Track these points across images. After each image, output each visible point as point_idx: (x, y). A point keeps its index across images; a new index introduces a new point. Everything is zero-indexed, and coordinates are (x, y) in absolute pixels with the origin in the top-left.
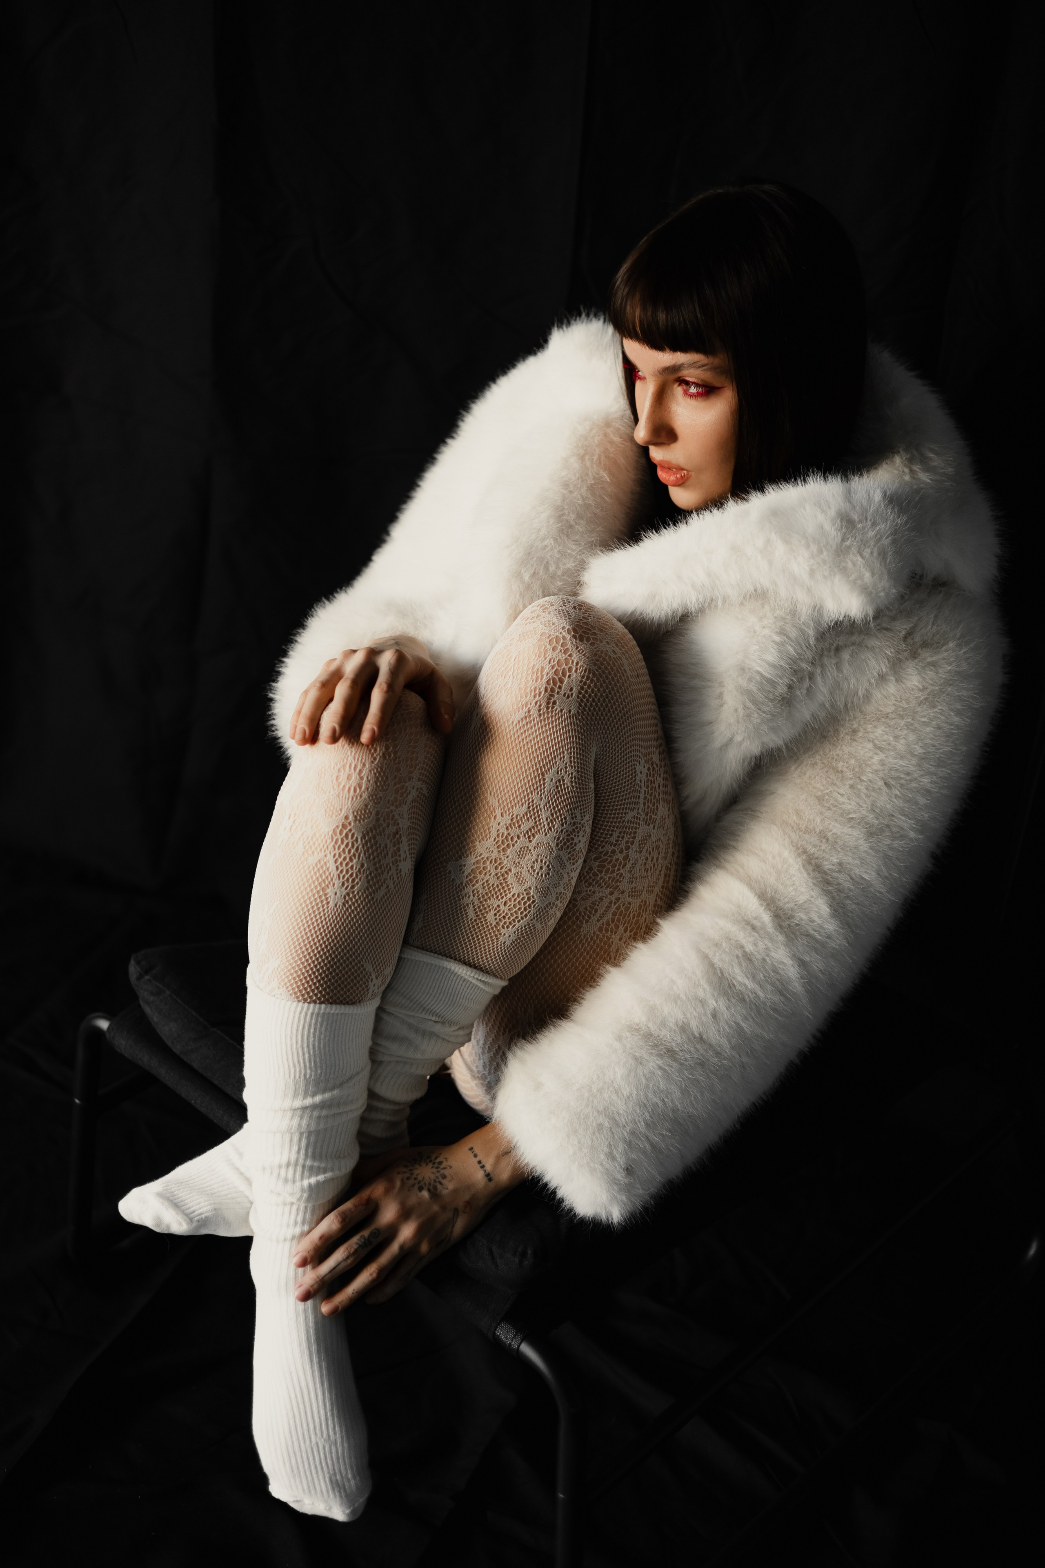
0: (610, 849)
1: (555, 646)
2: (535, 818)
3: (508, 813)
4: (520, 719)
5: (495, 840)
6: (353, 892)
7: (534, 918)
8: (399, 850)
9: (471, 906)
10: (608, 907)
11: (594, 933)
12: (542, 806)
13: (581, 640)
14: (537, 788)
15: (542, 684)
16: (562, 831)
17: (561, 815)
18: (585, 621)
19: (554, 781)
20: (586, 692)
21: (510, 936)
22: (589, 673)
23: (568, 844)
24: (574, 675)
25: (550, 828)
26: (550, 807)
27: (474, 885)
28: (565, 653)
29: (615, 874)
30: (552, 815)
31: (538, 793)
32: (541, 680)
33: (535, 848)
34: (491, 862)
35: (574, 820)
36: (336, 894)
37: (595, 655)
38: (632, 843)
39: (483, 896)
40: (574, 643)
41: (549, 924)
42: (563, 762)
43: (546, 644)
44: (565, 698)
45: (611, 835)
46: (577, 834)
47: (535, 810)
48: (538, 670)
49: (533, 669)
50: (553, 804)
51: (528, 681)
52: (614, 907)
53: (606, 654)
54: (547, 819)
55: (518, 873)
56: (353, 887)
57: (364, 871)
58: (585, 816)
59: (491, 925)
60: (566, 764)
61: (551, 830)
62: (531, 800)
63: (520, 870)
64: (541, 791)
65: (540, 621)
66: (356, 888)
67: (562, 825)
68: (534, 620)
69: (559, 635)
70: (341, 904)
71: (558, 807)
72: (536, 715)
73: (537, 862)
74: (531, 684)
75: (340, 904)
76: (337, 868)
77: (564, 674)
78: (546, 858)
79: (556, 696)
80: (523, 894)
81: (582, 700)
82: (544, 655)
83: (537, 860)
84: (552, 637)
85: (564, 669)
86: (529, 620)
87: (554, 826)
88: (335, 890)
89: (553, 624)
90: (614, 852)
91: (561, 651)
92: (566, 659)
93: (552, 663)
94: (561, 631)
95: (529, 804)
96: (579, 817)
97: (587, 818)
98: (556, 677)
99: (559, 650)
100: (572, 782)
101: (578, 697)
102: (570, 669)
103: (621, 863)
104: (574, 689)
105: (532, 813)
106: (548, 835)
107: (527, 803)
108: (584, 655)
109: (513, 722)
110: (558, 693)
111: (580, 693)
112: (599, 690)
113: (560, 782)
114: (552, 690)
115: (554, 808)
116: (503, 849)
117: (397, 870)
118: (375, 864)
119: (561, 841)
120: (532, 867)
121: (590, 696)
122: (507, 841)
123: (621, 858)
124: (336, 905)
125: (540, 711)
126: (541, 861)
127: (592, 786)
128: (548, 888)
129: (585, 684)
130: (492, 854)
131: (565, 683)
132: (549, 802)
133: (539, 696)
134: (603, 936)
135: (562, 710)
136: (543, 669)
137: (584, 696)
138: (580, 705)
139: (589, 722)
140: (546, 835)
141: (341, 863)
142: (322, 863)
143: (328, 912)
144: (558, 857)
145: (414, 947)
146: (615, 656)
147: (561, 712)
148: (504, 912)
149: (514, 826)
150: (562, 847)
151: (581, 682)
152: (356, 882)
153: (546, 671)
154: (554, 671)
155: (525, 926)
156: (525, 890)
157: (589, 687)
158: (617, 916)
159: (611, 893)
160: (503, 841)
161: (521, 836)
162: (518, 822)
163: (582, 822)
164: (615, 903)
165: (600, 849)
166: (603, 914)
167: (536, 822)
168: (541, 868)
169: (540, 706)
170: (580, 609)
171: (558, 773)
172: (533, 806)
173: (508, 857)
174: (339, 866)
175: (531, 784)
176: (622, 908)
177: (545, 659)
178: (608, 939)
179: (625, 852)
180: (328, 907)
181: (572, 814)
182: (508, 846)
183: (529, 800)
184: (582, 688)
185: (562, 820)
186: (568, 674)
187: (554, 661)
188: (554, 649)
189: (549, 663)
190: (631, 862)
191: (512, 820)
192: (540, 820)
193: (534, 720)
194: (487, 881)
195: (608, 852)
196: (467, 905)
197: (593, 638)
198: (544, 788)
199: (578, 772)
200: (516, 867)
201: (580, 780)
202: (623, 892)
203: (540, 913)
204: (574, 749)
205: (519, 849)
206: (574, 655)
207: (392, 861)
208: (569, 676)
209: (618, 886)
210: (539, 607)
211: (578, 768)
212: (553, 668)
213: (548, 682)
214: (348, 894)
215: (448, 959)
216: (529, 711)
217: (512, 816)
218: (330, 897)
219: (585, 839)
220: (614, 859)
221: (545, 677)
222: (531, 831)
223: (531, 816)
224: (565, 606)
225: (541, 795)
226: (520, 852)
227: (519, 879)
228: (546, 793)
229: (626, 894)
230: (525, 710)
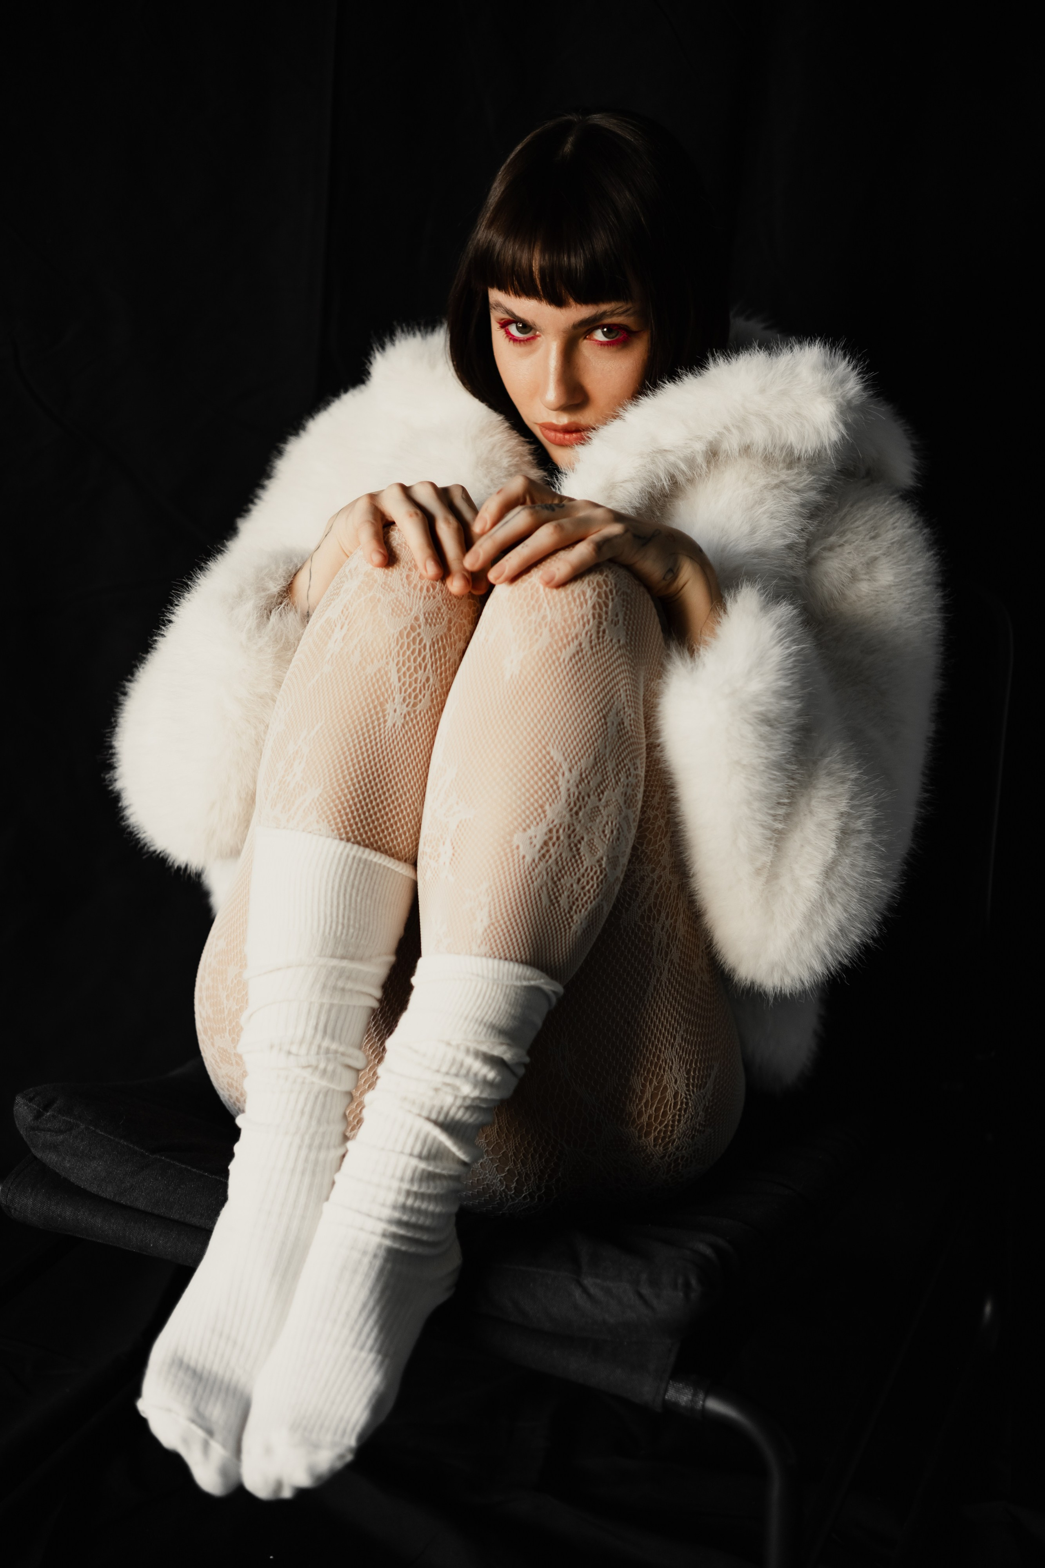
2: (602, 772)
3: (575, 767)
5: (565, 802)
6: (415, 711)
9: (544, 889)
25: (617, 783)
27: (546, 862)
29: (657, 846)
31: (602, 741)
32: (586, 606)
34: (564, 830)
36: (395, 711)
39: (554, 876)
42: (623, 699)
44: (613, 625)
47: (602, 762)
54: (613, 771)
55: (590, 841)
56: (415, 705)
57: (428, 687)
59: (563, 911)
60: (626, 701)
62: (596, 749)
63: (592, 837)
64: (605, 737)
66: (418, 707)
67: (629, 776)
72: (588, 648)
73: (608, 825)
75: (399, 724)
76: (400, 679)
78: (616, 818)
79: (604, 623)
80: (596, 867)
81: (628, 627)
83: (607, 823)
87: (620, 780)
88: (395, 706)
95: (595, 754)
96: (637, 768)
98: (601, 601)
100: (630, 725)
101: (624, 624)
106: (616, 791)
107: (593, 753)
110: (605, 619)
111: (625, 617)
113: (621, 725)
114: (600, 616)
118: (441, 680)
122: (579, 801)
123: (663, 825)
124: (394, 725)
125: (591, 642)
126: (612, 823)
133: (588, 625)
135: (611, 640)
137: (630, 621)
138: (627, 632)
140: (614, 790)
141: (404, 674)
142: (382, 672)
143: (384, 732)
144: (627, 817)
147: (612, 642)
148: (577, 892)
149: (584, 782)
150: (629, 804)
152: (419, 699)
153: (588, 595)
161: (591, 793)
168: (612, 831)
169: (591, 636)
174: (402, 677)
176: (664, 889)
178: (651, 929)
180: (385, 727)
181: (634, 764)
182: (580, 807)
184: (627, 612)
185: (626, 771)
191: (580, 775)
192: (606, 774)
194: (560, 855)
200: (588, 833)
205: (588, 812)
209: (660, 861)
213: (594, 607)
214: (409, 713)
216: (580, 644)
217: (581, 770)
218: (389, 714)
222: (600, 788)
223: (597, 770)
226: (589, 815)
227: (591, 848)
228: (610, 739)
229: (667, 870)
230: (576, 642)
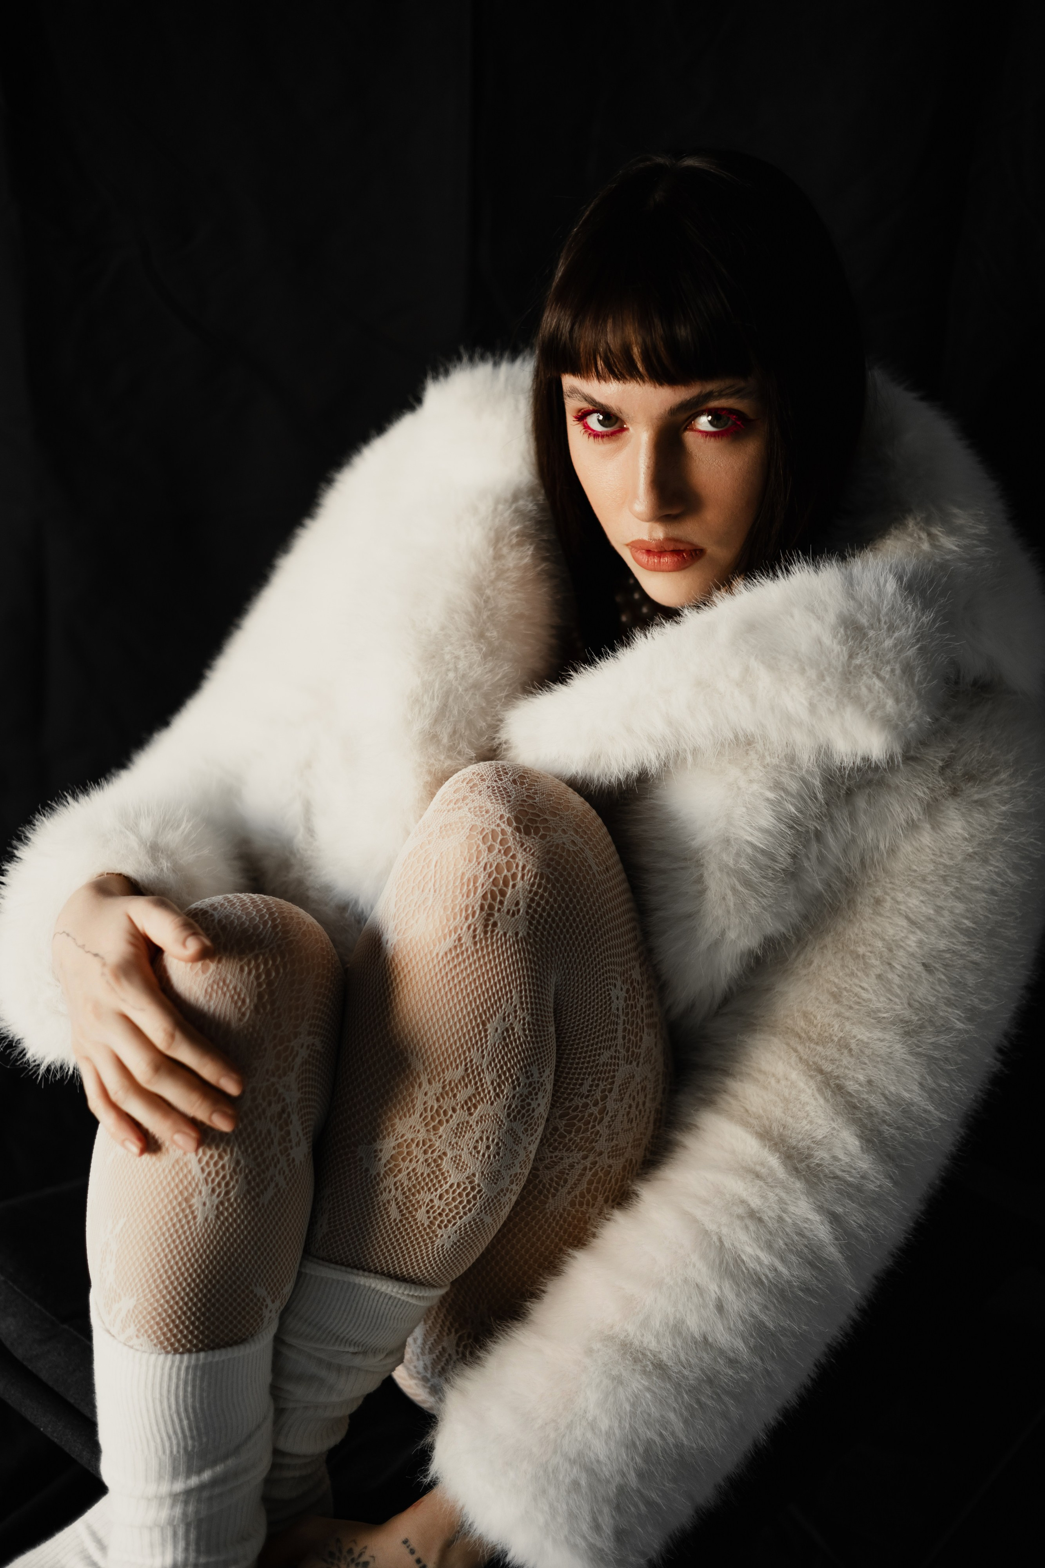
0: (579, 1102)
1: (491, 845)
2: (476, 1083)
3: (437, 1079)
4: (447, 949)
5: (421, 1116)
6: (229, 1200)
7: (481, 1211)
8: (288, 1133)
9: (393, 1203)
10: (582, 1175)
11: (564, 1210)
12: (484, 1066)
13: (527, 833)
14: (477, 1043)
15: (475, 900)
16: (514, 1097)
17: (511, 1076)
18: (531, 801)
19: (499, 1031)
20: (538, 904)
21: (449, 1237)
22: (542, 878)
23: (524, 1111)
24: (520, 884)
25: (498, 1095)
26: (496, 1066)
27: (395, 1176)
28: (506, 853)
29: (589, 1133)
30: (500, 1076)
31: (478, 1050)
32: (475, 894)
33: (477, 1122)
34: (417, 1145)
35: (531, 1080)
36: (204, 1204)
37: (548, 852)
38: (610, 1091)
39: (410, 1190)
40: (518, 839)
41: (502, 1213)
42: (511, 1004)
43: (479, 842)
44: (509, 917)
45: (581, 1085)
46: (534, 1097)
47: (476, 1073)
48: (469, 880)
49: (462, 879)
50: (499, 1062)
51: (455, 897)
52: (589, 1174)
53: (563, 849)
54: (492, 1083)
55: (456, 1157)
56: (227, 1193)
57: (241, 1170)
58: (544, 1071)
59: (423, 1225)
60: (515, 1006)
61: (499, 1097)
62: (468, 1059)
63: (459, 1153)
64: (482, 1046)
65: (468, 806)
66: (232, 1194)
67: (514, 1088)
68: (459, 805)
69: (496, 828)
70: (214, 1218)
71: (506, 1065)
72: (469, 943)
73: (482, 1140)
74: (461, 901)
75: (211, 1217)
76: (203, 1170)
77: (506, 883)
78: (494, 1133)
79: (496, 914)
80: (464, 1183)
81: (533, 917)
82: (477, 858)
83: (481, 1138)
84: (487, 831)
85: (505, 876)
86: (452, 804)
87: (502, 1092)
88: (203, 1200)
89: (487, 812)
90: (586, 1105)
91: (500, 851)
92: (508, 862)
93: (489, 870)
94: (498, 821)
95: (466, 1065)
96: (536, 1075)
97: (547, 1072)
98: (494, 889)
99: (496, 851)
100: (524, 1030)
101: (527, 913)
102: (514, 876)
103: (596, 1117)
104: (521, 903)
105: (471, 1076)
106: (495, 1104)
107: (464, 1063)
108: (533, 854)
109: (437, 954)
110: (499, 910)
111: (529, 907)
112: (555, 900)
113: (508, 1031)
114: (491, 907)
115: (502, 1067)
116: (434, 1126)
117: (288, 1160)
118: (256, 1159)
119: (513, 1110)
120: (475, 1148)
121: (544, 909)
122: (439, 1115)
123: (596, 1112)
124: (206, 1220)
125: (474, 937)
126: (488, 1138)
127: (552, 1029)
128: (499, 1171)
129: (536, 894)
130: (419, 1135)
131: (508, 896)
132: (494, 1060)
133: (473, 917)
134: (577, 1211)
135: (505, 934)
136: (476, 879)
137: (535, 911)
138: (530, 923)
139: (544, 946)
140: (492, 1103)
141: (207, 1163)
142: (181, 1164)
143: (196, 1229)
144: (511, 1131)
145: (318, 1258)
146: (575, 849)
147: (505, 936)
148: (439, 1207)
149: (448, 1095)
150: (515, 1117)
151: (530, 892)
152: (231, 1185)
153: (480, 881)
154: (491, 880)
155: (470, 1223)
156: (467, 1178)
157: (542, 897)
158: (594, 1185)
159: (585, 1157)
160: (432, 1116)
161: (458, 1108)
162: (452, 1090)
163: (541, 1080)
164: (591, 1169)
165: (567, 1104)
166: (575, 1184)
167: (477, 1088)
168: (488, 1147)
169: (475, 931)
170: (522, 783)
171: (504, 1020)
172: (472, 1067)
173: (440, 1137)
174: (206, 1167)
175: (467, 1037)
176: (601, 1174)
177: (479, 864)
178: (583, 1213)
179: (601, 1103)
180: (195, 1224)
181: (527, 1072)
182: (440, 1122)
183: (466, 1059)
184: (532, 900)
185: (513, 1082)
186: (511, 883)
187: (491, 866)
188: (490, 849)
189: (485, 869)
190: (610, 1114)
191: (444, 1088)
192: (482, 1085)
193: (467, 950)
194: (414, 1170)
195: (577, 1107)
196: (388, 1202)
197: (543, 828)
198: (486, 1042)
199: (532, 1015)
200: (453, 1148)
201: (536, 1027)
202: (601, 1153)
203: (489, 1204)
204: (525, 985)
205: (456, 1126)
206: (519, 856)
207: (280, 1151)
208: (514, 886)
209: (593, 1147)
210: (465, 783)
211: (532, 1009)
212: (490, 876)
213: (484, 897)
214: (222, 1203)
215: (366, 1274)
216: (460, 939)
217: (444, 1082)
218: (197, 1208)
219: (546, 1100)
220: (587, 1114)
221: (479, 890)
222: (471, 1101)
223: (470, 1081)
224: (501, 780)
225: (482, 1052)
226: (457, 1129)
227: (458, 1164)
228: (489, 1048)
229: (605, 1155)
230: (454, 937)
